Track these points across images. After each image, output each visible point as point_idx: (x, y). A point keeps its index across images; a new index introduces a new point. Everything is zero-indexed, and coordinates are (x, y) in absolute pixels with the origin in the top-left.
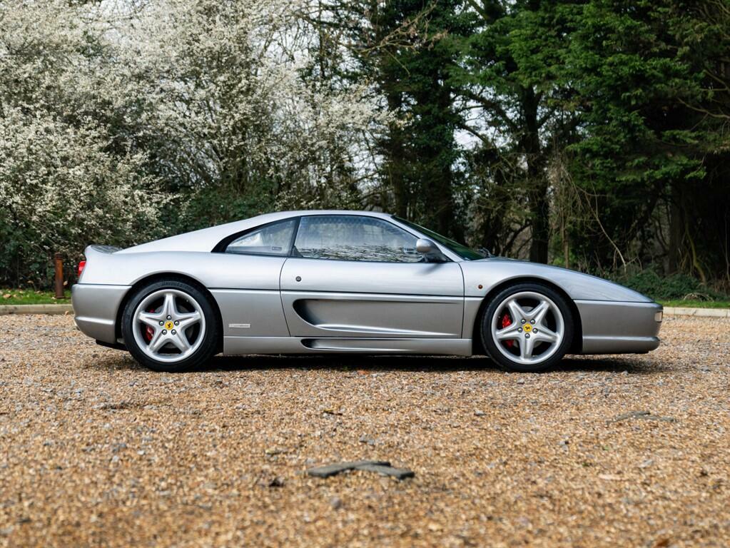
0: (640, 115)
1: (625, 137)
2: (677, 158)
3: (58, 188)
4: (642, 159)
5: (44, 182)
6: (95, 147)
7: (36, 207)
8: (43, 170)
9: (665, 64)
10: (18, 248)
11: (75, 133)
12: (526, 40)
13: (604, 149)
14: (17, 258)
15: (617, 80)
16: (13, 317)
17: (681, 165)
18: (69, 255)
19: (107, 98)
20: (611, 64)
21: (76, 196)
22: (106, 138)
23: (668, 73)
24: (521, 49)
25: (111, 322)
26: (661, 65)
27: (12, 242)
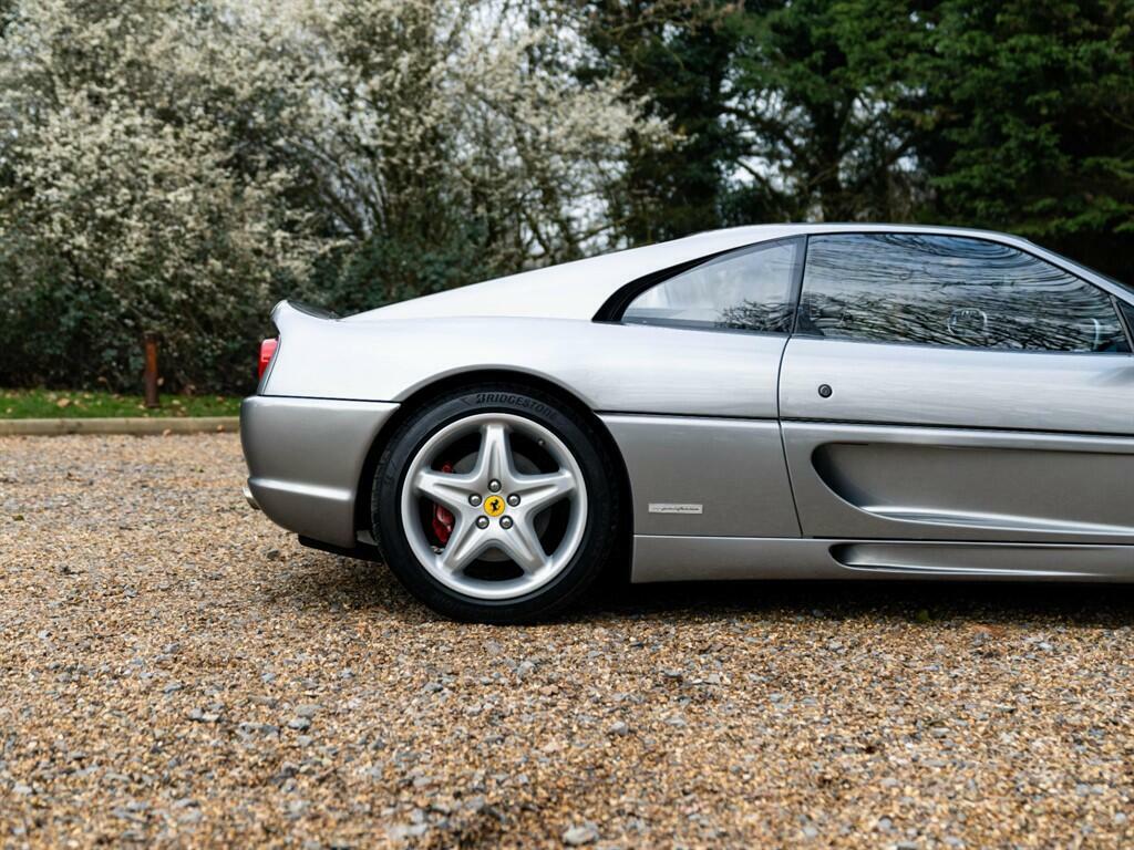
0: (1055, 130)
1: (1026, 165)
2: (1099, 201)
3: (148, 225)
4: (1048, 201)
5: (124, 214)
6: (209, 159)
7: (113, 255)
8: (124, 194)
9: (1097, 52)
10: (82, 322)
11: (176, 136)
12: (859, 18)
13: (993, 185)
14: (81, 338)
15: (1021, 75)
16: (76, 441)
17: (1108, 211)
18: (166, 335)
19: (226, 83)
20: (1012, 50)
21: (178, 237)
22: (225, 149)
23: (1101, 65)
24: (853, 32)
25: (343, 495)
26: (1093, 52)
27: (73, 312)
